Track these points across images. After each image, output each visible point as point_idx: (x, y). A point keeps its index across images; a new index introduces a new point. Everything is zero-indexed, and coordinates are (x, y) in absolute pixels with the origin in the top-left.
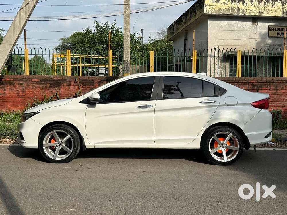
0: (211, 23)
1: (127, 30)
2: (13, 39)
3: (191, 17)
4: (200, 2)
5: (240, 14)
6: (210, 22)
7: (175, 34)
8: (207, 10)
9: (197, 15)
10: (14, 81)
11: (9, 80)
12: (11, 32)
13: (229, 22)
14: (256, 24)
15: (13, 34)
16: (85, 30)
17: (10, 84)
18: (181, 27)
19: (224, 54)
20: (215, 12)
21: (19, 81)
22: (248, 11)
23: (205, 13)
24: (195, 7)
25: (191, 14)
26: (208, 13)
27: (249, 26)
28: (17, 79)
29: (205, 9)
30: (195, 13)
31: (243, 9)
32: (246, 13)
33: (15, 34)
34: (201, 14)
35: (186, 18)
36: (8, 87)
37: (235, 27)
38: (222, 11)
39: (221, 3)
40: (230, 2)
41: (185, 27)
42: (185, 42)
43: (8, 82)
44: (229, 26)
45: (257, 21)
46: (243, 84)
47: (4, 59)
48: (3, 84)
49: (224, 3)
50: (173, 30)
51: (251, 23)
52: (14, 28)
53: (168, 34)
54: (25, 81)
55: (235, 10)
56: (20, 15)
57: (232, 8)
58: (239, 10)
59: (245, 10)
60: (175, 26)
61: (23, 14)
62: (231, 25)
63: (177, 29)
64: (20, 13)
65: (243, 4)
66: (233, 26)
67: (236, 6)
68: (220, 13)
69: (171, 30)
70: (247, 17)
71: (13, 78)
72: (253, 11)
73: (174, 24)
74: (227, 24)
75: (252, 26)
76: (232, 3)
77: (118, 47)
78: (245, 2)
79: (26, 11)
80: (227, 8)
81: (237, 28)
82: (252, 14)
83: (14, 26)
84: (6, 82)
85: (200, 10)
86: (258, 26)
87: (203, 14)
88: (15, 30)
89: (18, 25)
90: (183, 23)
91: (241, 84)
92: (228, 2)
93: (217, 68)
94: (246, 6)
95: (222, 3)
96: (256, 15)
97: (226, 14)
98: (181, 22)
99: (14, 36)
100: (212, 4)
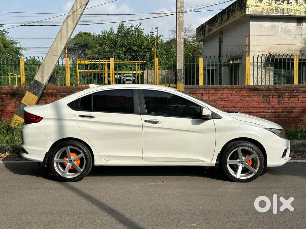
0: (253, 25)
1: (181, 37)
2: (60, 49)
3: (228, 17)
4: (240, 2)
5: (285, 14)
6: (252, 23)
7: (206, 36)
8: (250, 11)
9: (236, 15)
10: (56, 92)
11: (51, 91)
12: (58, 40)
13: (273, 23)
14: (301, 25)
15: (60, 43)
16: (104, 31)
17: (52, 96)
18: (216, 28)
19: (268, 57)
20: (258, 12)
21: (62, 93)
22: (293, 11)
23: (247, 14)
24: (234, 6)
25: (229, 14)
26: (251, 14)
27: (293, 26)
28: (60, 90)
29: (247, 9)
30: (234, 14)
31: (288, 9)
32: (291, 14)
33: (63, 43)
34: (242, 15)
35: (222, 18)
36: (49, 99)
37: (279, 28)
38: (265, 12)
39: (264, 3)
40: (274, 1)
41: (220, 28)
42: (220, 44)
43: (50, 94)
44: (272, 27)
45: (302, 21)
46: (302, 92)
47: (51, 70)
48: (45, 96)
49: (267, 3)
50: (205, 31)
51: (296, 24)
52: (61, 37)
53: (197, 36)
54: (68, 92)
55: (280, 10)
56: (67, 23)
57: (276, 8)
58: (283, 10)
59: (290, 10)
60: (207, 27)
61: (70, 22)
62: (275, 26)
63: (210, 30)
64: (67, 20)
65: (288, 3)
66: (277, 27)
67: (280, 6)
68: (264, 14)
69: (201, 31)
70: (291, 17)
71: (55, 89)
72: (299, 11)
73: (206, 25)
74: (270, 25)
75: (297, 27)
76: (276, 3)
77: (141, 51)
78: (290, 1)
79: (73, 19)
80: (270, 8)
81: (281, 29)
82: (298, 14)
83: (61, 35)
84: (48, 94)
85: (240, 10)
86: (303, 27)
87: (245, 15)
88: (63, 39)
89: (65, 34)
90: (218, 24)
91: (300, 91)
92: (272, 2)
93: (260, 73)
94: (291, 5)
95: (266, 3)
96: (302, 15)
97: (269, 14)
98: (215, 22)
99: (61, 46)
100: (255, 4)
